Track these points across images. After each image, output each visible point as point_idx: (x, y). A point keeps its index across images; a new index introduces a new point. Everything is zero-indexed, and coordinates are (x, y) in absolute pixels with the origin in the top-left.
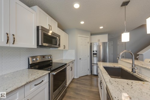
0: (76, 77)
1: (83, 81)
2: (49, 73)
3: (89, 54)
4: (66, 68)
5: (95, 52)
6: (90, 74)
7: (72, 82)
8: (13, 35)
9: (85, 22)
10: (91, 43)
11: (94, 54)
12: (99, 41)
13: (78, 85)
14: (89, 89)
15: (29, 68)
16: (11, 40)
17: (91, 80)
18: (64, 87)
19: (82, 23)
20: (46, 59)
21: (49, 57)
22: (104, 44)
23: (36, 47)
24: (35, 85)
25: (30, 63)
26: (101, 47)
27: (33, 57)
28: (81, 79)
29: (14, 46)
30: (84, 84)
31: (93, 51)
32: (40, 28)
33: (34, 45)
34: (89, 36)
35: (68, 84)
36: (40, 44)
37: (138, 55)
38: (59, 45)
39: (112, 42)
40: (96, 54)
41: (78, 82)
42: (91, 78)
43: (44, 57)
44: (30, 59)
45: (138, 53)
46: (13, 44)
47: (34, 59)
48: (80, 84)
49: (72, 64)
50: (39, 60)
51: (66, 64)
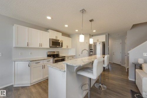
2: (53, 59)
15: (47, 57)
16: (41, 46)
23: (49, 47)
24: (47, 61)
25: (48, 54)
29: (42, 47)
32: (51, 39)
33: (48, 47)
36: (51, 46)
38: (62, 46)
39: (121, 40)
40: (92, 52)
43: (54, 52)
44: (48, 52)
49: (72, 58)
50: (51, 53)
51: (65, 57)
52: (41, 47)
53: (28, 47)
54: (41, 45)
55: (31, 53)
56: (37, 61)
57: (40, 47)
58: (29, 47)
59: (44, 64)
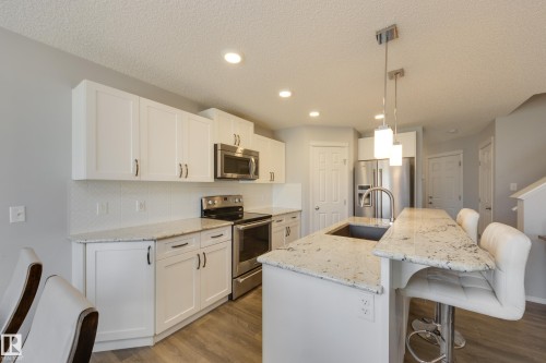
2: (233, 226)
3: (347, 195)
4: (270, 223)
8: (186, 165)
9: (321, 113)
11: (361, 195)
15: (202, 217)
16: (184, 174)
19: (314, 114)
20: (231, 203)
21: (237, 200)
23: (212, 180)
24: (214, 237)
25: (204, 208)
27: (208, 198)
29: (187, 180)
32: (219, 148)
33: (210, 178)
34: (347, 141)
36: (219, 175)
39: (461, 151)
43: (226, 199)
44: (204, 201)
45: (513, 196)
46: (186, 177)
47: (210, 202)
49: (291, 220)
50: (218, 204)
51: (270, 217)
52: (183, 179)
53: (137, 178)
54: (184, 170)
55: (141, 206)
56: (177, 240)
57: (181, 180)
59: (203, 250)
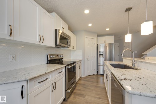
0: (83, 76)
1: (90, 79)
2: (65, 67)
3: (95, 54)
4: (76, 65)
5: (101, 53)
6: (97, 74)
7: (79, 80)
8: (42, 36)
9: (92, 25)
10: (98, 44)
11: (100, 55)
12: (105, 42)
13: (86, 82)
14: (96, 85)
15: (47, 63)
17: (98, 78)
18: (74, 81)
19: (90, 25)
20: (59, 57)
21: (61, 56)
22: (110, 45)
23: (54, 46)
25: (49, 59)
26: (108, 48)
28: (88, 78)
30: (91, 81)
31: (100, 52)
32: (58, 31)
34: (95, 37)
35: (77, 79)
36: (58, 44)
37: (143, 55)
38: (70, 45)
39: (119, 43)
40: (102, 55)
41: (85, 79)
42: (98, 77)
43: (57, 55)
45: (143, 54)
46: (42, 43)
47: (52, 56)
48: (87, 81)
50: (55, 57)
51: (76, 62)
53: (11, 38)
54: (42, 39)
55: (13, 58)
58: (15, 39)
